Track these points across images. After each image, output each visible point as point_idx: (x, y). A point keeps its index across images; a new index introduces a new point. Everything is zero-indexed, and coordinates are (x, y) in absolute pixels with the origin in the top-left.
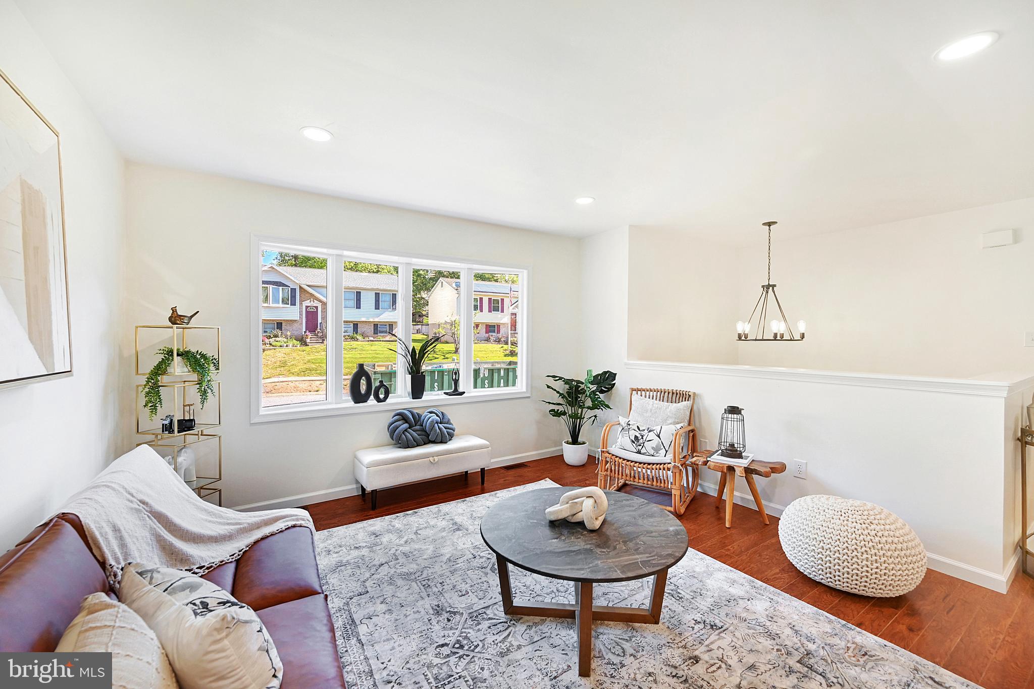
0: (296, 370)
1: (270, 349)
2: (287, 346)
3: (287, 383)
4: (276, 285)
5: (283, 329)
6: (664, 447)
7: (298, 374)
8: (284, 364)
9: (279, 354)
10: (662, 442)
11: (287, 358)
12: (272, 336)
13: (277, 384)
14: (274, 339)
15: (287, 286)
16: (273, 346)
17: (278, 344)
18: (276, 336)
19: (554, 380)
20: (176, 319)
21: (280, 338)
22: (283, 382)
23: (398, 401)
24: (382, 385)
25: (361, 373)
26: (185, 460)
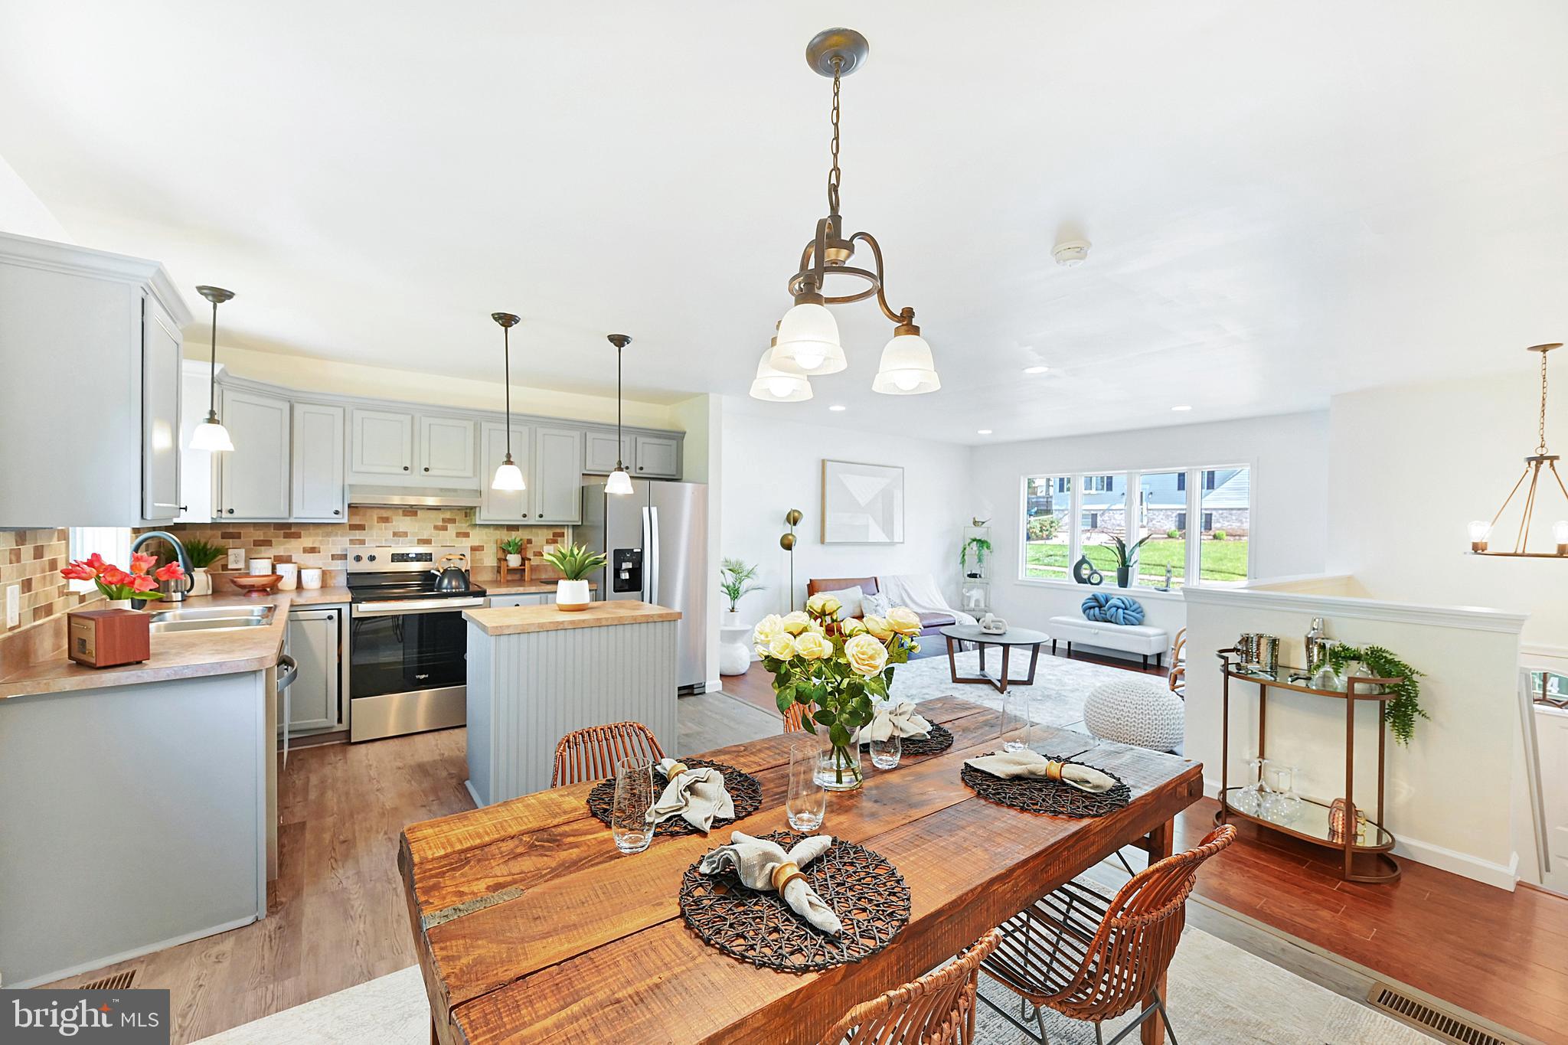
20: (975, 523)
23: (1109, 586)
24: (1096, 572)
25: (1083, 561)
26: (976, 594)
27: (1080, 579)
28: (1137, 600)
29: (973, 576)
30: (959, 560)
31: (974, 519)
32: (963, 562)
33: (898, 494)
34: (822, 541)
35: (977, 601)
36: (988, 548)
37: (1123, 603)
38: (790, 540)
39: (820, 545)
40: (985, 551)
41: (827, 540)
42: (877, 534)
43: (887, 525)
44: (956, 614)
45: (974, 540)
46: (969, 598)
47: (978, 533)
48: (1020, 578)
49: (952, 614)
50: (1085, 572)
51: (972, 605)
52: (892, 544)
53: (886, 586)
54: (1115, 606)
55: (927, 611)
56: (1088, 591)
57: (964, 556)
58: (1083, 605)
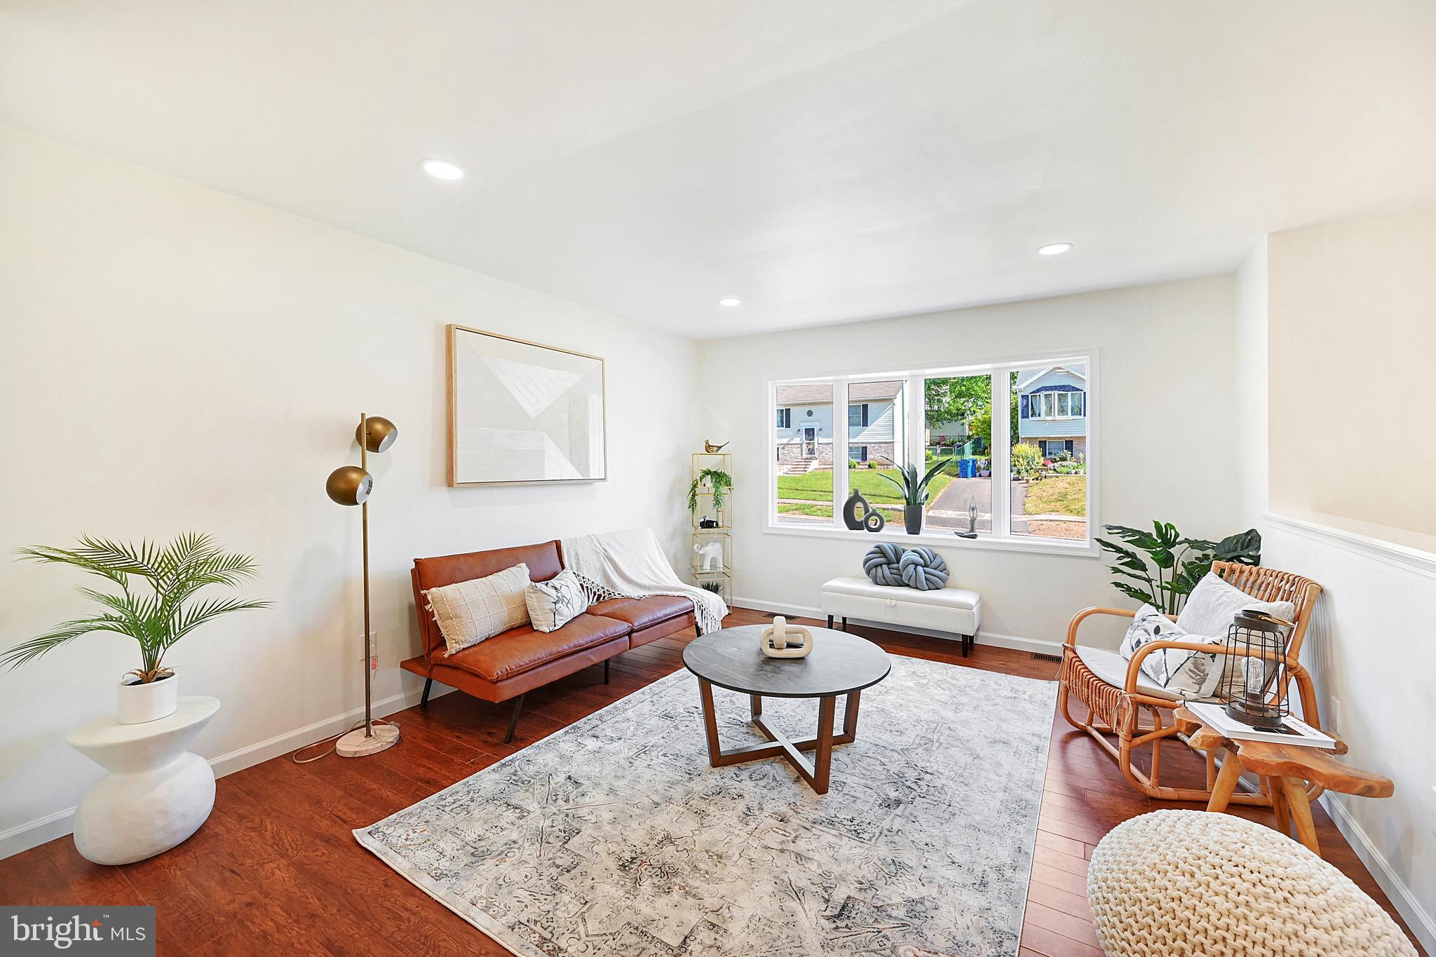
0: (1077, 507)
1: (1051, 477)
2: (1076, 473)
3: (1058, 523)
4: (1064, 391)
5: (1074, 449)
6: (1166, 670)
7: (1078, 512)
8: (1063, 497)
9: (1061, 484)
10: (1165, 660)
11: (1069, 490)
12: (1058, 459)
13: (1044, 523)
14: (1060, 463)
15: (1078, 390)
16: (1057, 472)
17: (1065, 470)
18: (1064, 459)
19: (1108, 533)
20: (709, 448)
21: (1069, 462)
22: (1053, 521)
23: (894, 534)
24: (874, 514)
25: (855, 498)
26: (712, 551)
27: (852, 524)
28: (937, 551)
29: (707, 524)
30: (687, 503)
31: (707, 443)
32: (693, 504)
33: (595, 401)
34: (450, 482)
35: (714, 560)
36: (728, 483)
37: (922, 557)
38: (350, 481)
39: (446, 488)
40: (724, 489)
41: (460, 477)
42: (558, 466)
43: (577, 453)
44: (695, 594)
45: (708, 473)
46: (703, 556)
47: (712, 462)
48: (770, 525)
49: (688, 596)
50: (859, 515)
51: (707, 567)
52: (586, 481)
53: (577, 554)
54: (913, 563)
55: (647, 593)
56: (865, 542)
57: (694, 496)
58: (865, 563)
